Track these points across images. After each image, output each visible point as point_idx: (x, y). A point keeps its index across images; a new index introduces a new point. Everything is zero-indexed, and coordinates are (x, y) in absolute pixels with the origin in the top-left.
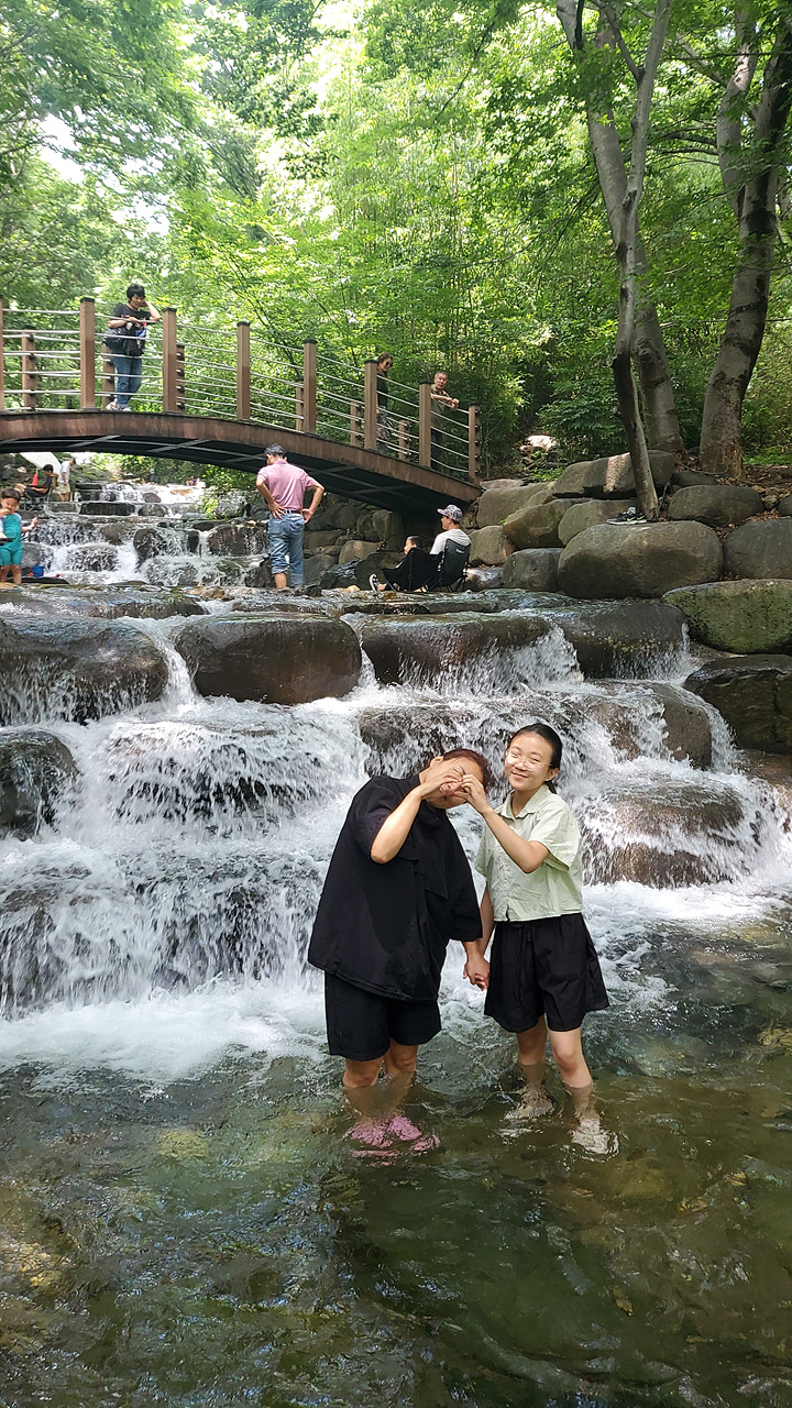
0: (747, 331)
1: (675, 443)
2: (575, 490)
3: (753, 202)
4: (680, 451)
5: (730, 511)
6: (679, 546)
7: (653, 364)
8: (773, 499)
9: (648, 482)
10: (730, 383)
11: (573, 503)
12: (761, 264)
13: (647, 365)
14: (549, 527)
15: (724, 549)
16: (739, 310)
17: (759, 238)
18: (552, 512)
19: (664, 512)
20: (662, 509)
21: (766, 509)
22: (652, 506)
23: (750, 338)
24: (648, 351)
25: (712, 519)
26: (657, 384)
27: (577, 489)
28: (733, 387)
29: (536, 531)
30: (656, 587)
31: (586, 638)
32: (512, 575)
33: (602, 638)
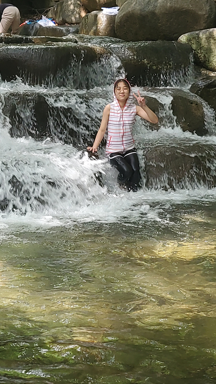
30: (176, 33)
31: (131, 60)
32: (86, 28)
33: (141, 60)
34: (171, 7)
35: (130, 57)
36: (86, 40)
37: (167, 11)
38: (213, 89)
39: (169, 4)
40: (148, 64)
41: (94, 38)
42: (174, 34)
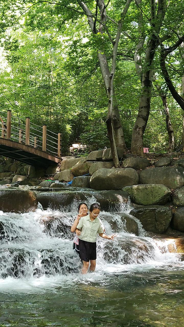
0: (144, 114)
1: (124, 146)
2: (94, 159)
3: (145, 77)
4: (125, 148)
5: (141, 166)
6: (126, 175)
7: (117, 122)
8: (153, 162)
9: (116, 157)
10: (140, 128)
11: (93, 163)
12: (148, 95)
13: (116, 122)
14: (86, 170)
15: (139, 176)
16: (142, 108)
17: (147, 88)
18: (87, 165)
19: (121, 165)
20: (120, 165)
21: (151, 165)
22: (117, 164)
23: (145, 116)
24: (115, 118)
25: (136, 167)
26: (118, 128)
27: (95, 159)
28: (141, 130)
29: (81, 171)
30: (120, 187)
31: (101, 199)
32: (75, 184)
33: (106, 199)
34: (117, 175)
35: (101, 198)
36: (77, 190)
37: (115, 176)
38: (141, 213)
39: (116, 173)
40: (109, 201)
41: (81, 189)
42: (119, 187)
